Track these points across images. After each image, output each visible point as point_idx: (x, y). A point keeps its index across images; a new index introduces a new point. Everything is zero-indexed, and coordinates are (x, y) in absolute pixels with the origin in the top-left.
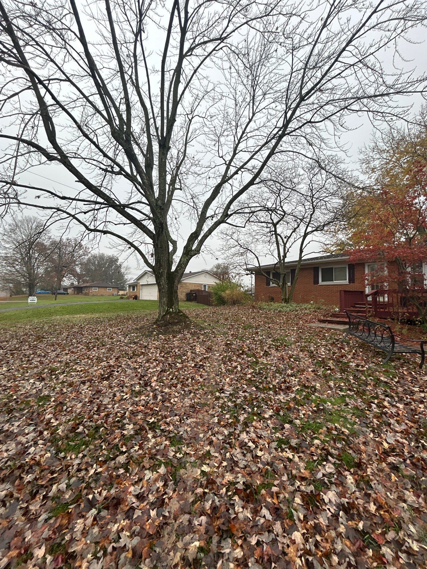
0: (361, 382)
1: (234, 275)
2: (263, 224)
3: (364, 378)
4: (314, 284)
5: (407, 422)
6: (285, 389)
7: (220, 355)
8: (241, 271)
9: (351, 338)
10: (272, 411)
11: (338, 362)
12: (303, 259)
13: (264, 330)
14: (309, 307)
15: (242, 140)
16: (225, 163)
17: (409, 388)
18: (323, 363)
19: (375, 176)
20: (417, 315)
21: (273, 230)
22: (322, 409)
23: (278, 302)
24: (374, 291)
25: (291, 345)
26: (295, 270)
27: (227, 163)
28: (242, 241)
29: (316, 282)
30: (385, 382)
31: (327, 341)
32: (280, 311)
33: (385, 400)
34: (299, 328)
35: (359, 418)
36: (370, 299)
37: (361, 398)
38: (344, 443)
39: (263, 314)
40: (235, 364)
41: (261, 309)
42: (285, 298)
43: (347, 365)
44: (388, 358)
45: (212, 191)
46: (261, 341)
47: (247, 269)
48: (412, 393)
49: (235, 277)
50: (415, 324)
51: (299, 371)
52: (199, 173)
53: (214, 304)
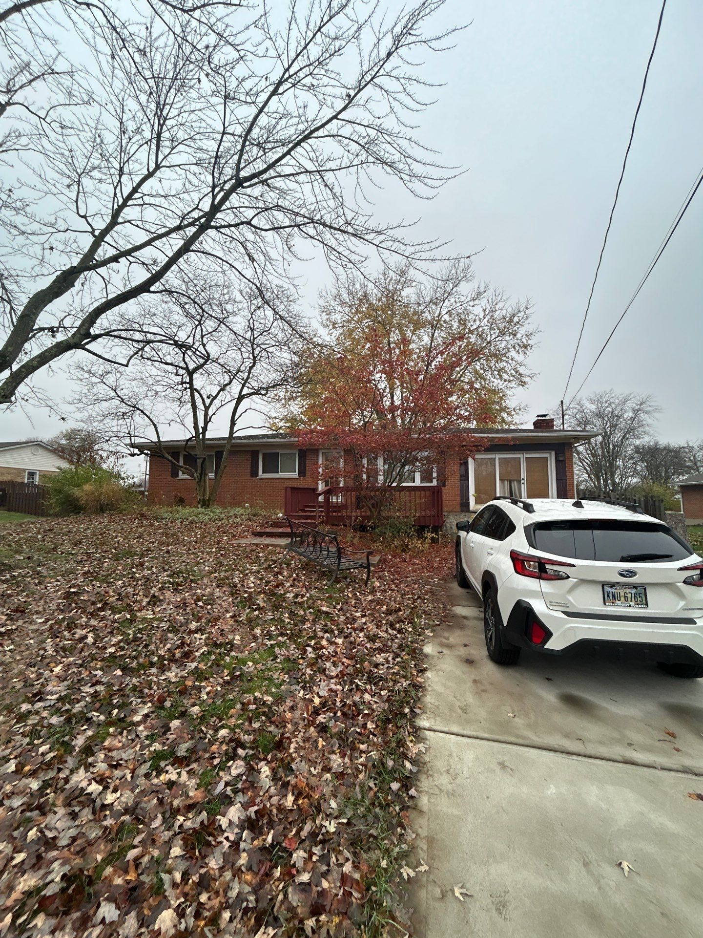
0: (298, 619)
1: (104, 454)
2: (170, 368)
3: (302, 613)
4: (252, 476)
5: (344, 660)
6: (182, 657)
7: (47, 620)
8: (119, 448)
9: (293, 557)
10: (150, 704)
11: (271, 595)
12: (234, 435)
13: (156, 558)
14: (240, 512)
15: (130, 203)
16: (92, 233)
17: (351, 615)
18: (250, 601)
19: (337, 333)
20: (369, 518)
21: (188, 381)
22: (239, 676)
23: (191, 506)
24: (328, 488)
25: (202, 579)
26: (222, 452)
27: (97, 233)
28: (126, 391)
29: (255, 473)
30: (327, 613)
31: (260, 565)
32: (192, 522)
33: (323, 638)
34: (220, 549)
35: (288, 674)
36: (321, 498)
37: (295, 641)
38: (264, 718)
39: (159, 529)
40: (79, 633)
41: (156, 519)
42: (204, 500)
43: (282, 598)
44: (333, 579)
45: (53, 278)
46: (147, 579)
47: (133, 446)
48: (354, 620)
49: (108, 458)
50: (367, 531)
51: (210, 621)
52: (23, 228)
53: (52, 512)
